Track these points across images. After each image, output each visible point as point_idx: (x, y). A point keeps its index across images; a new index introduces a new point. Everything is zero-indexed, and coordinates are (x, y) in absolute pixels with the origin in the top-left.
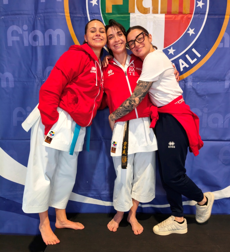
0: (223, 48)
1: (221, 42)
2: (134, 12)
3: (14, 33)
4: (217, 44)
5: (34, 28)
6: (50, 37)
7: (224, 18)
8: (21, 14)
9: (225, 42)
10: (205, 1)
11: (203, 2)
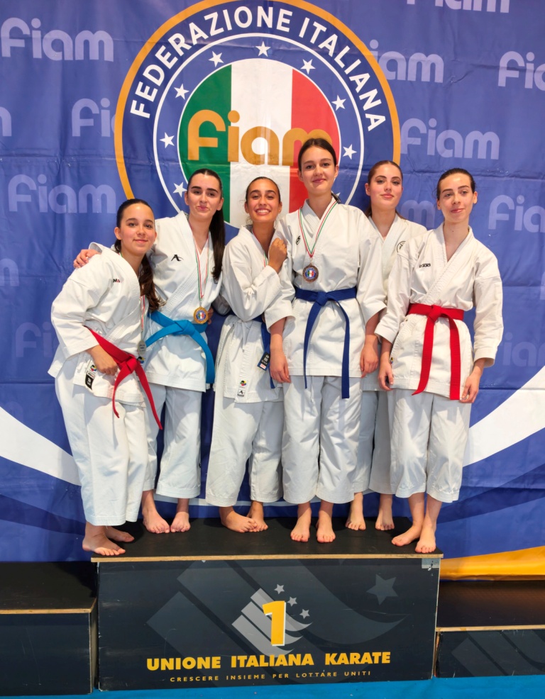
2: (237, 160)
3: (21, 189)
5: (58, 181)
6: (89, 198)
8: (34, 155)
10: (357, 148)
11: (353, 149)
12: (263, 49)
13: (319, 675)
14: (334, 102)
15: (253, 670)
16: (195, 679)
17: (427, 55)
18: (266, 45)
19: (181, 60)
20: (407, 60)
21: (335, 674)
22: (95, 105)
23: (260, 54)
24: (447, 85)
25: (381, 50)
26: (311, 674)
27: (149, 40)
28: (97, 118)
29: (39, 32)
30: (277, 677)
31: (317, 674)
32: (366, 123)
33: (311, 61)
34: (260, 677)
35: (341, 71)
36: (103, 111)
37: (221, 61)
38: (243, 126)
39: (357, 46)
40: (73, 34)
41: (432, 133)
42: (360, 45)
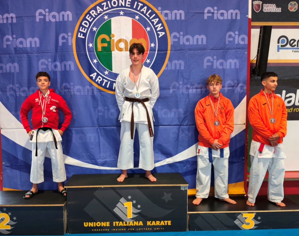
0: (168, 70)
1: (166, 67)
2: (114, 50)
3: (43, 64)
4: (164, 68)
5: (55, 60)
6: (65, 66)
7: (167, 53)
9: (169, 66)
10: (155, 44)
11: (154, 44)
12: (122, 13)
13: (145, 229)
14: (146, 29)
15: (121, 227)
16: (101, 230)
17: (178, 11)
18: (122, 12)
19: (94, 19)
20: (171, 13)
21: (151, 229)
22: (66, 35)
23: (121, 15)
24: (186, 20)
25: (162, 10)
26: (142, 229)
27: (84, 13)
28: (67, 39)
29: (48, 13)
30: (130, 230)
31: (144, 229)
32: (158, 35)
33: (138, 16)
34: (124, 229)
35: (149, 18)
36: (69, 37)
37: (108, 18)
38: (115, 39)
39: (154, 10)
40: (59, 13)
41: (181, 37)
42: (155, 9)
